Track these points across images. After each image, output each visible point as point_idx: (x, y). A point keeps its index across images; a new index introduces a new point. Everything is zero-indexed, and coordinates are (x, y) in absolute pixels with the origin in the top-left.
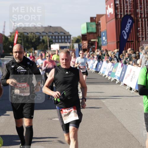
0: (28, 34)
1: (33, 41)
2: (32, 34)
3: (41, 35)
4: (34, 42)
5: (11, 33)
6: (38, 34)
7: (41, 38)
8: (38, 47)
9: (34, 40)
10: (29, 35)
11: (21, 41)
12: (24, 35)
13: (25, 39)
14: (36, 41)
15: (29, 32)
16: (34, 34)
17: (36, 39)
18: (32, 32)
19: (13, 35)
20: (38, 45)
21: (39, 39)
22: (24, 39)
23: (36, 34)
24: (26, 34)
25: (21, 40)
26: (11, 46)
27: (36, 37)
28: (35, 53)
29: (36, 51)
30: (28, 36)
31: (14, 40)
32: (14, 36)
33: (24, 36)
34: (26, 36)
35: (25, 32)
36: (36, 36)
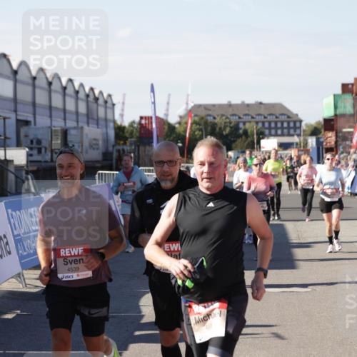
0: (214, 118)
1: (224, 133)
2: (224, 118)
3: (240, 120)
4: (227, 135)
5: (181, 117)
6: (234, 119)
7: (241, 125)
8: (234, 145)
9: (228, 130)
10: (218, 120)
11: (200, 133)
12: (207, 120)
13: (209, 128)
14: (231, 133)
15: (218, 116)
16: (227, 118)
17: (231, 128)
18: (223, 115)
19: (184, 121)
20: (234, 141)
21: (236, 128)
22: (206, 129)
23: (232, 117)
24: (210, 119)
25: (201, 130)
26: (182, 143)
27: (231, 125)
28: (227, 156)
29: (231, 154)
30: (216, 124)
31: (185, 131)
32: (187, 123)
33: (206, 123)
34: (211, 122)
35: (210, 115)
36: (230, 123)
